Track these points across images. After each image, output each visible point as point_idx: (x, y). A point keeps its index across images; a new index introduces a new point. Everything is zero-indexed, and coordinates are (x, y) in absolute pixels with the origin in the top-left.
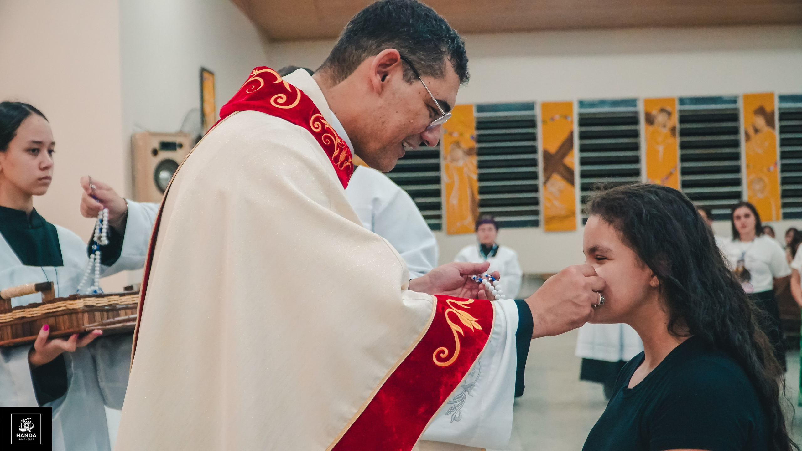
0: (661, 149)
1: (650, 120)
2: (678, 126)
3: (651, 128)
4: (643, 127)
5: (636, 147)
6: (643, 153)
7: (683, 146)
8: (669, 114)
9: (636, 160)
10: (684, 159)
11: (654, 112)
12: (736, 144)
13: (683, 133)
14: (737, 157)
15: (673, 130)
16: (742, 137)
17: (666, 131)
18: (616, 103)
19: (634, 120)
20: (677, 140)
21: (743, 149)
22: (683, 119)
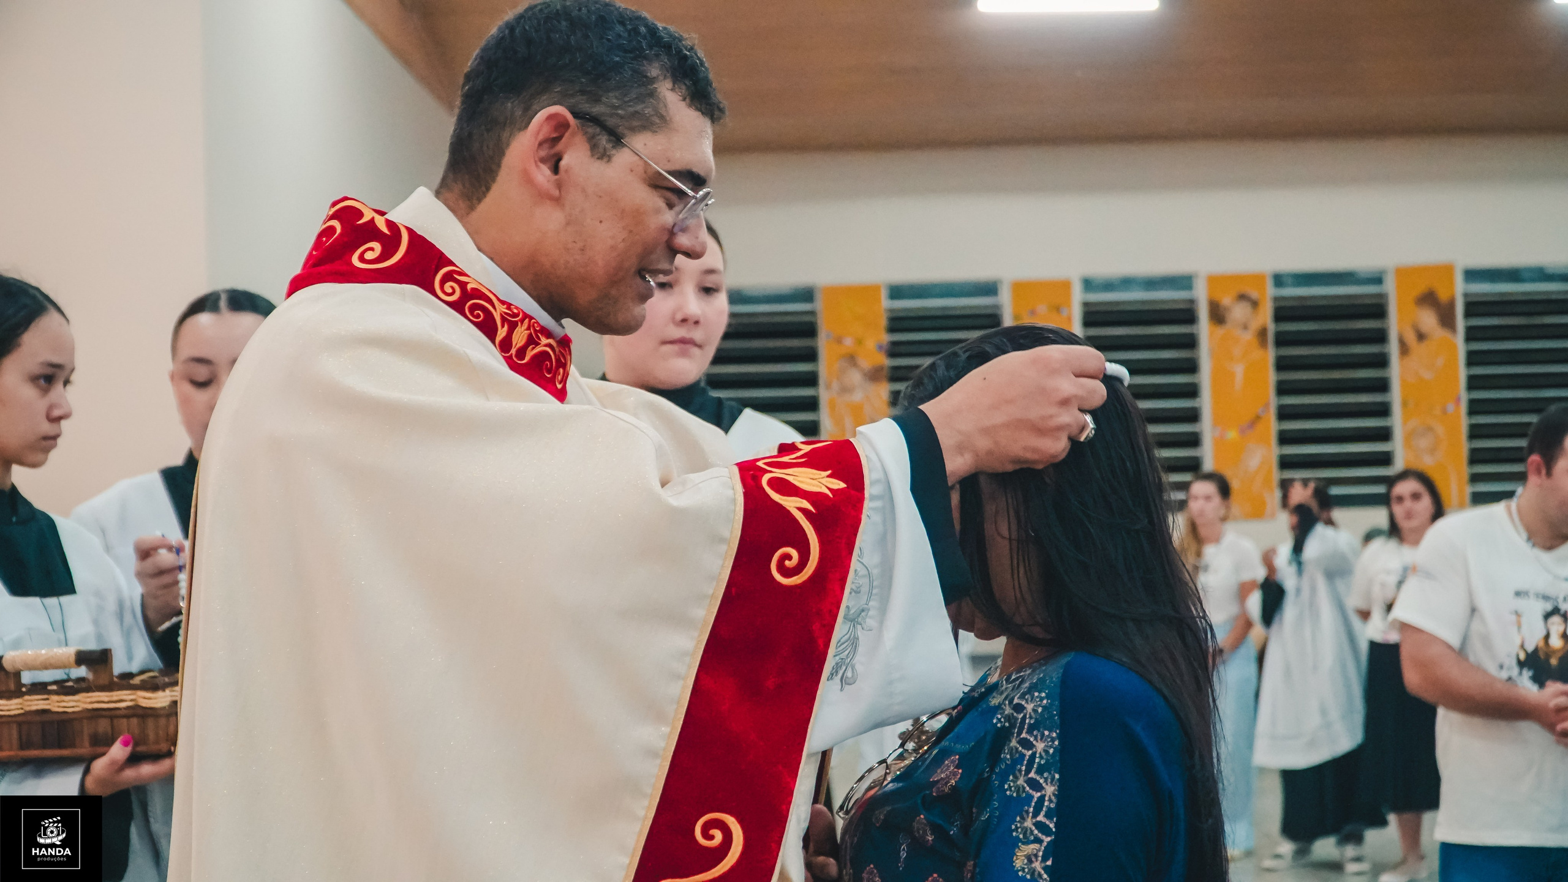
0: (1239, 370)
1: (1218, 316)
2: (1271, 328)
3: (1220, 331)
4: (1204, 328)
5: (1191, 367)
6: (1205, 377)
7: (1282, 365)
8: (1255, 304)
9: (1192, 392)
10: (1282, 389)
11: (1226, 301)
12: (1382, 361)
13: (1282, 340)
14: (1383, 386)
15: (1262, 333)
16: (1393, 348)
17: (1249, 336)
18: (1151, 283)
19: (1187, 315)
20: (1270, 355)
21: (1396, 372)
22: (1282, 313)
